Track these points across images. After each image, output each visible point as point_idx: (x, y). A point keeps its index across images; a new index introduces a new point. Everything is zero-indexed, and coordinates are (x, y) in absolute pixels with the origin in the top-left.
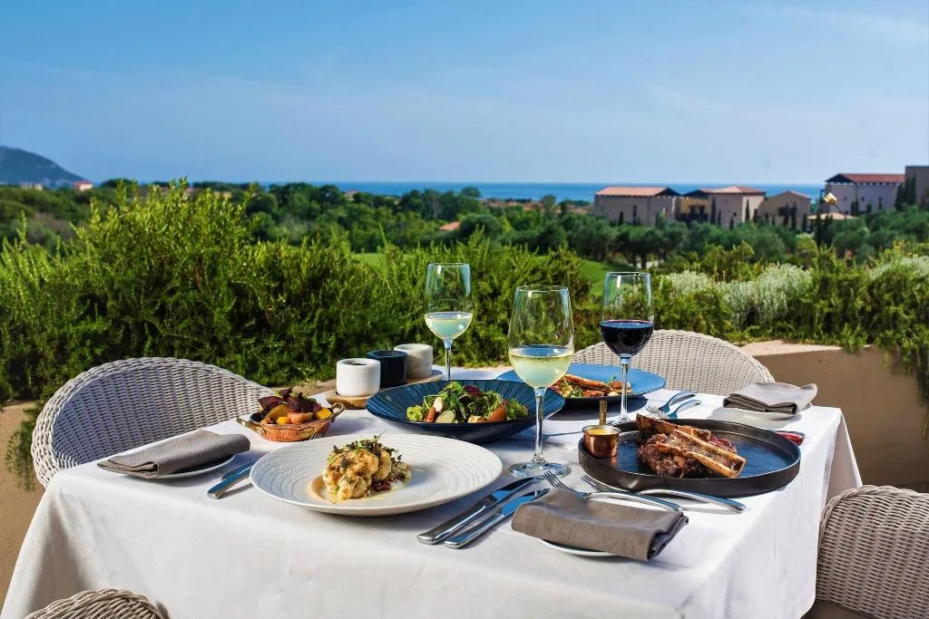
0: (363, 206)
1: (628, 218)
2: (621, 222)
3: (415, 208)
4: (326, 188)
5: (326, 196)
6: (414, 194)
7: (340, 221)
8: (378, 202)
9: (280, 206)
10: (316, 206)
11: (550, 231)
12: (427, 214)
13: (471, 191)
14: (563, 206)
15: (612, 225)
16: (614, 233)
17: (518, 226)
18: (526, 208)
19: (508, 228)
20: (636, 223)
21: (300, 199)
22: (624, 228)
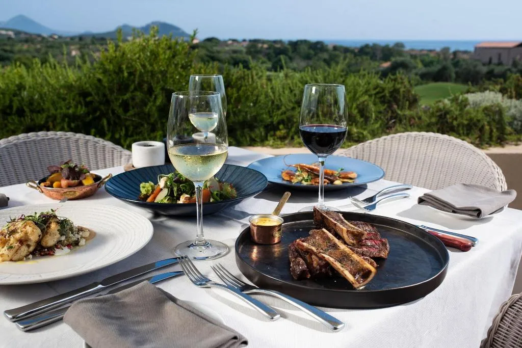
0: (337, 53)
1: (495, 61)
2: (490, 62)
3: (367, 54)
4: (318, 43)
5: (317, 47)
6: (367, 46)
7: (325, 61)
8: (346, 50)
9: (293, 52)
10: (312, 52)
11: (444, 68)
12: (373, 57)
13: (399, 45)
14: (455, 53)
15: (484, 65)
16: (484, 69)
17: (426, 64)
18: (432, 55)
19: (420, 65)
20: (500, 64)
21: (304, 49)
22: (492, 67)
